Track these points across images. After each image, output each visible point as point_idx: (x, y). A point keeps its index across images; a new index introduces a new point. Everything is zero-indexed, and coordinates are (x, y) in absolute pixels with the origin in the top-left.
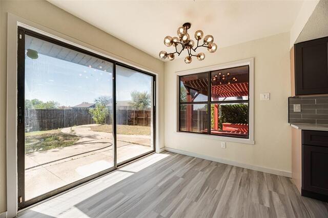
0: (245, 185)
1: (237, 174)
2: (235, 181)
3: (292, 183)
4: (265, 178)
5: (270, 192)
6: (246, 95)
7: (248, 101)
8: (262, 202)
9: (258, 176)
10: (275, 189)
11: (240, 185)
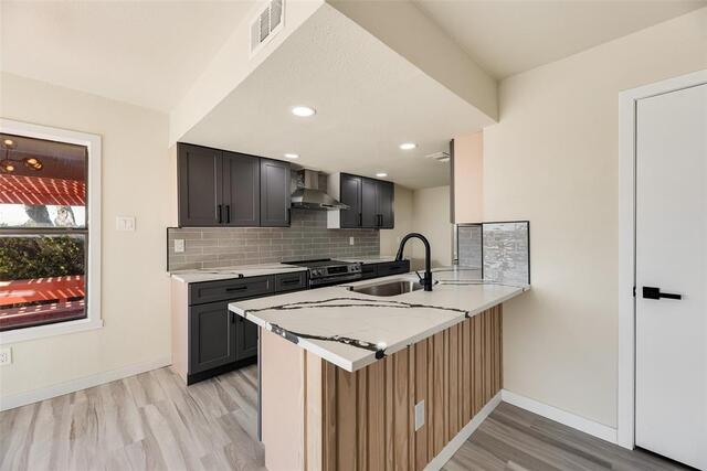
0: (84, 429)
1: (57, 417)
2: (56, 435)
3: (173, 374)
4: (128, 388)
5: (142, 411)
6: (80, 204)
7: (85, 230)
8: (128, 440)
9: (112, 394)
10: (149, 400)
11: (72, 437)
